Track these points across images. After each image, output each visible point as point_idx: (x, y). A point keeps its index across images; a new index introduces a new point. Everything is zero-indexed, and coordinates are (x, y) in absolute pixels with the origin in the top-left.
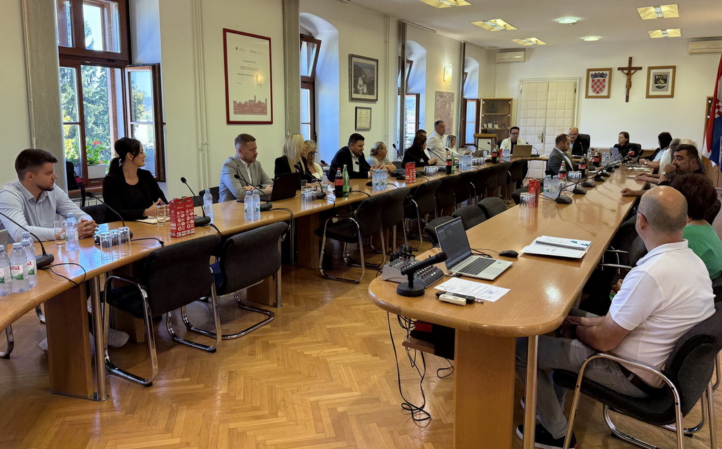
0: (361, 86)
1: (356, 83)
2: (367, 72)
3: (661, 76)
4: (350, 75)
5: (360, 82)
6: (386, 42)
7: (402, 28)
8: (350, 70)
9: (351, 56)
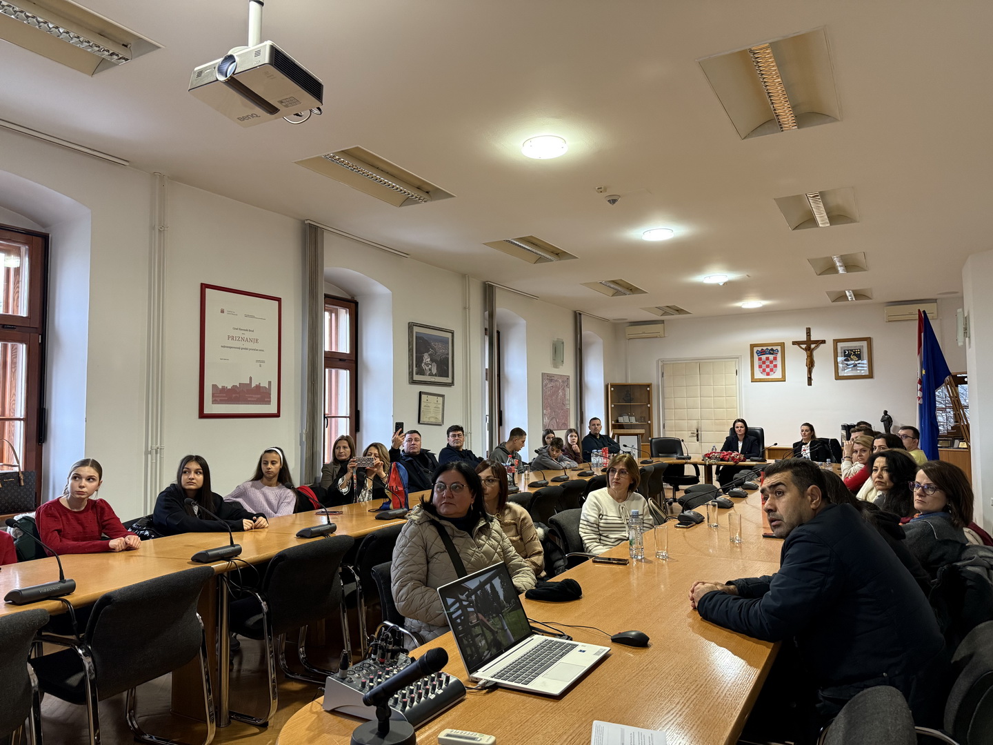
0: (427, 365)
1: (420, 360)
2: (438, 346)
3: (852, 350)
4: (410, 350)
5: (427, 359)
6: (465, 308)
7: (489, 292)
8: (410, 343)
9: (411, 326)
